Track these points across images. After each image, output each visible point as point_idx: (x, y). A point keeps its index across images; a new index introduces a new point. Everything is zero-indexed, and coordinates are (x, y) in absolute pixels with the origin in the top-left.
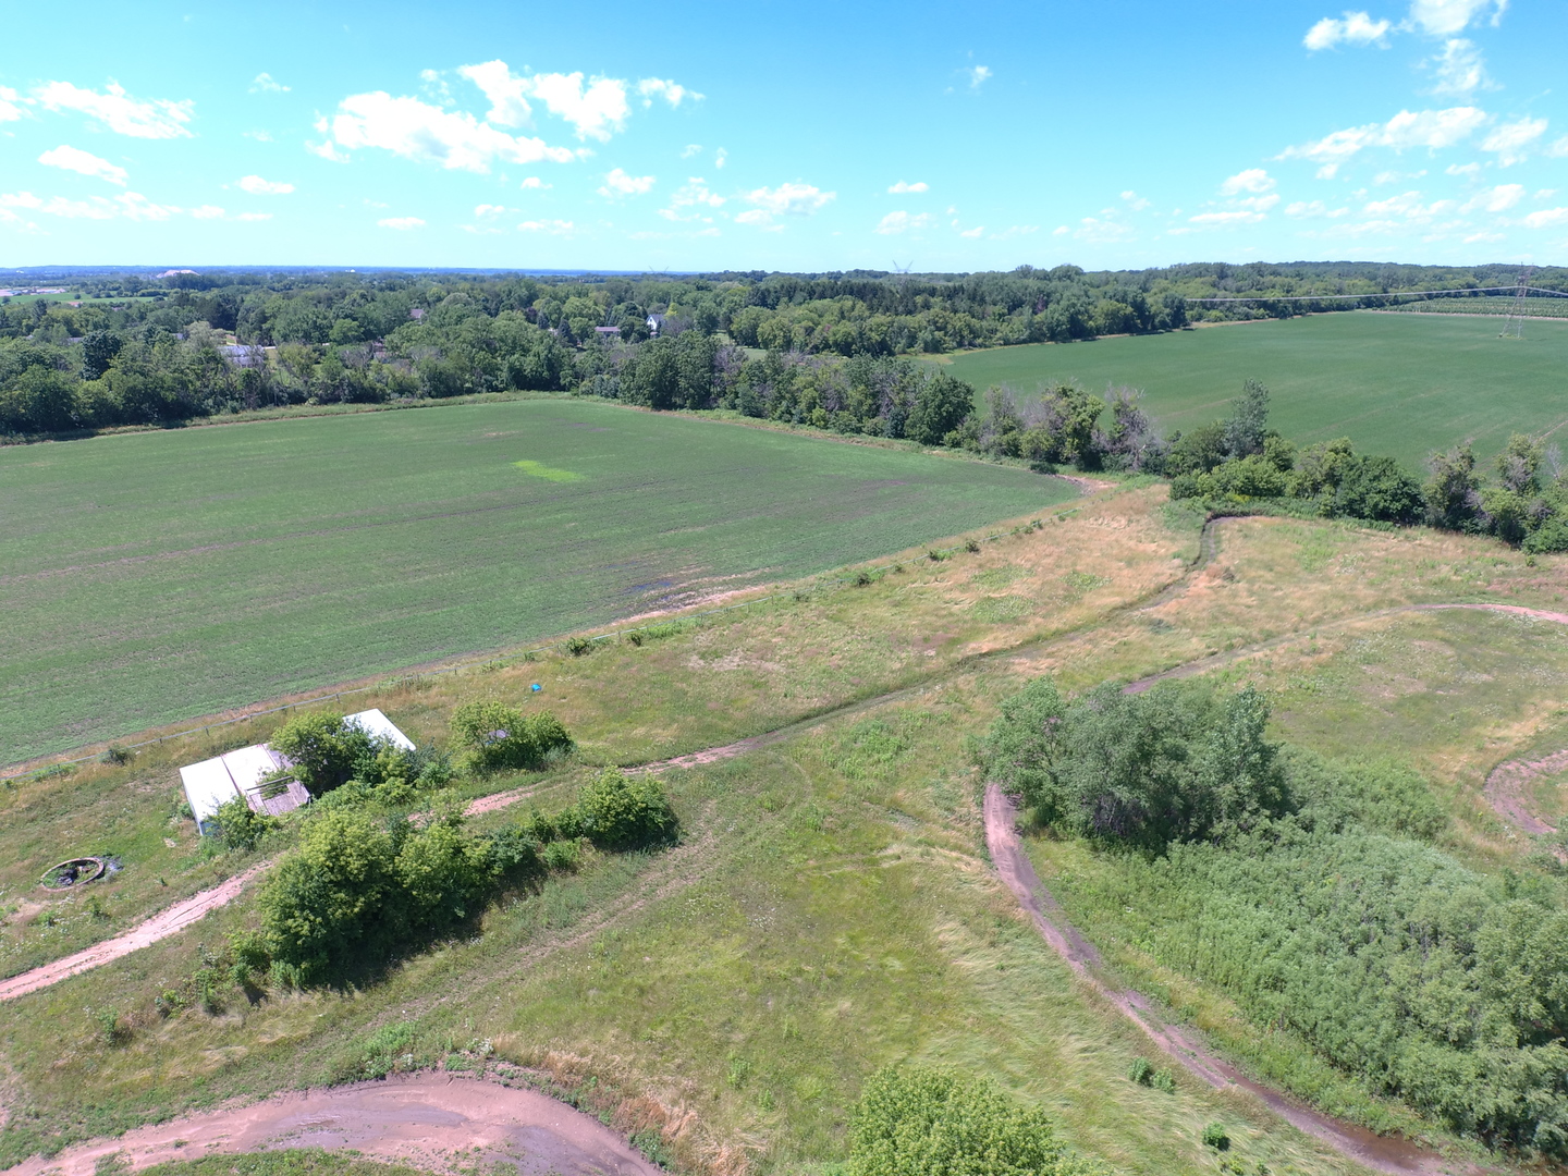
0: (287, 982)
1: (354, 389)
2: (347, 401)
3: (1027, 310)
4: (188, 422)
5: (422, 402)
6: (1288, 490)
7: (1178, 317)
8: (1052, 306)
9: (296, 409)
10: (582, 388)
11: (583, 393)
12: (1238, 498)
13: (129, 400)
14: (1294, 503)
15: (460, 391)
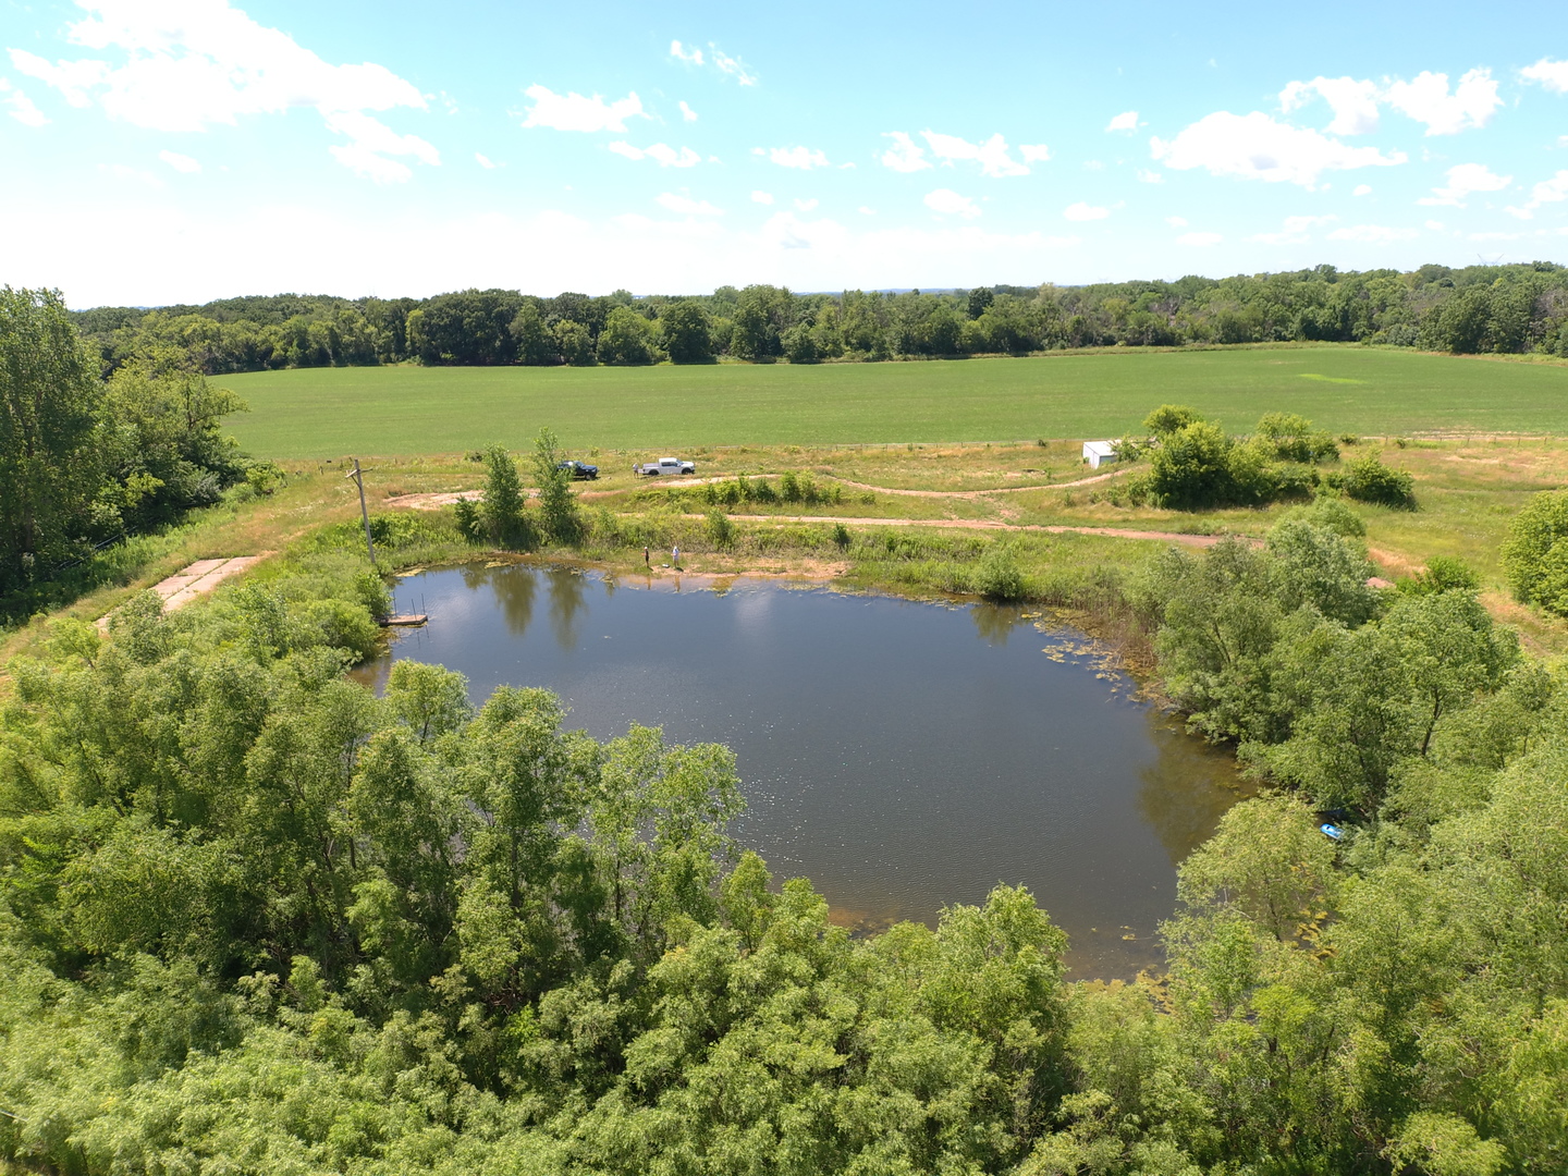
0: (1155, 504)
1: (1157, 334)
4: (1030, 353)
5: (1213, 346)
9: (1108, 348)
10: (1375, 338)
11: (1375, 342)
13: (994, 335)
15: (1249, 340)
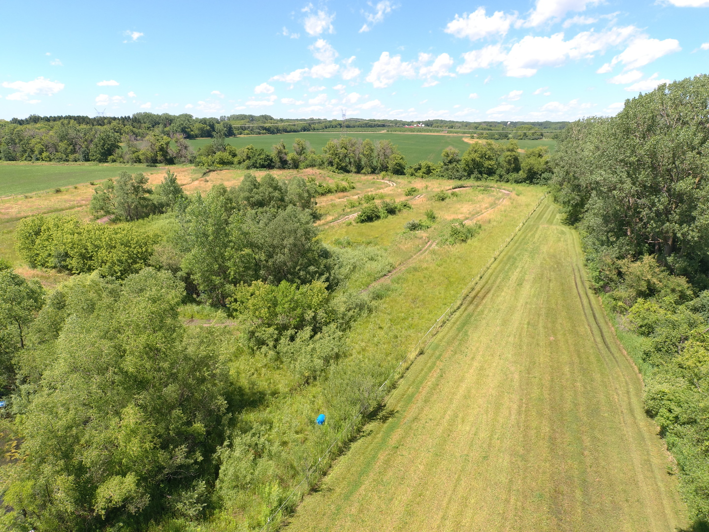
3: (161, 126)
6: (235, 163)
7: (230, 132)
8: (172, 125)
12: (218, 165)
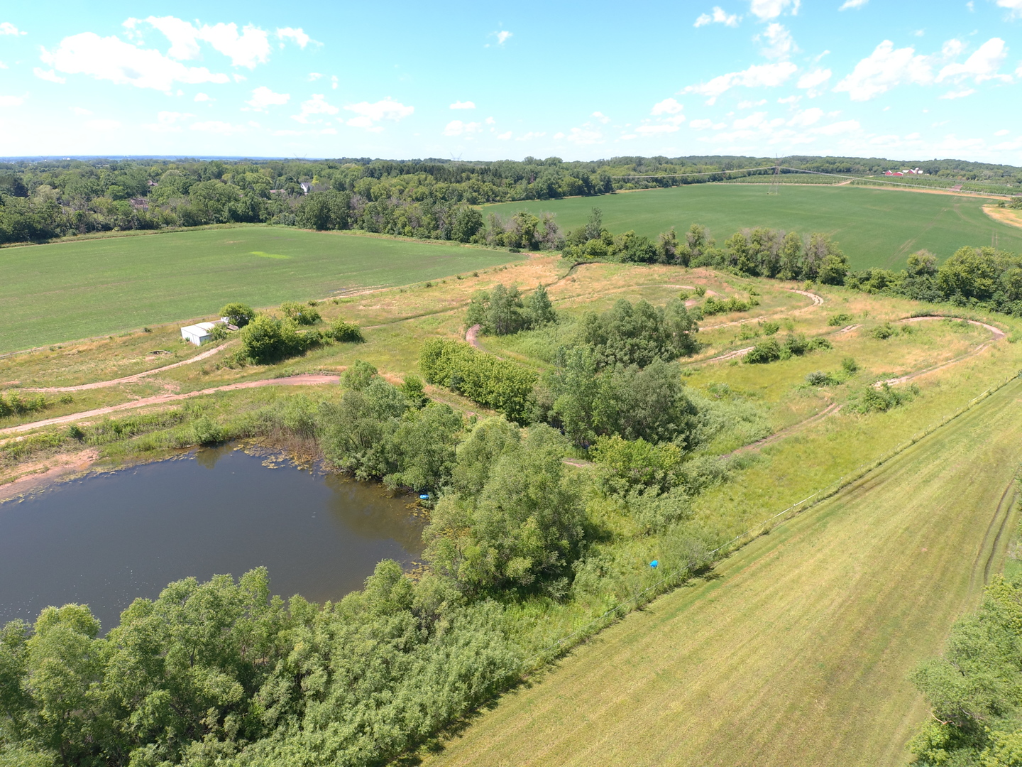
1: (141, 222)
2: (137, 229)
3: (524, 182)
4: (50, 240)
5: (181, 229)
6: (609, 253)
7: (608, 188)
8: (538, 180)
9: (109, 233)
10: (273, 221)
11: (274, 223)
12: (589, 256)
13: (15, 228)
14: (611, 258)
15: (201, 223)
